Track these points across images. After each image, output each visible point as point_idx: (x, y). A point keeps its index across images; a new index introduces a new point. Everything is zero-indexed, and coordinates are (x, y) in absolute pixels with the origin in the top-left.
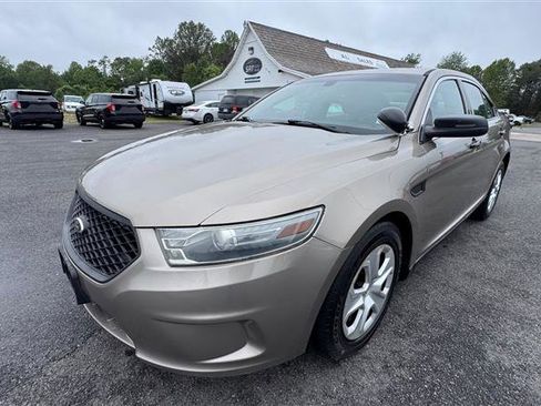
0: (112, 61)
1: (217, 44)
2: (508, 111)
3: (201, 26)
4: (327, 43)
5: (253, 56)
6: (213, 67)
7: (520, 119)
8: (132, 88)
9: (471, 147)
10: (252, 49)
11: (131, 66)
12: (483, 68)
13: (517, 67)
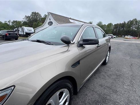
0: (12, 21)
1: (42, 18)
2: (112, 35)
3: (38, 13)
4: (71, 18)
5: (51, 21)
6: (41, 23)
7: (115, 36)
8: (16, 29)
9: (97, 47)
10: (50, 19)
11: (18, 23)
12: (106, 25)
13: (113, 25)
